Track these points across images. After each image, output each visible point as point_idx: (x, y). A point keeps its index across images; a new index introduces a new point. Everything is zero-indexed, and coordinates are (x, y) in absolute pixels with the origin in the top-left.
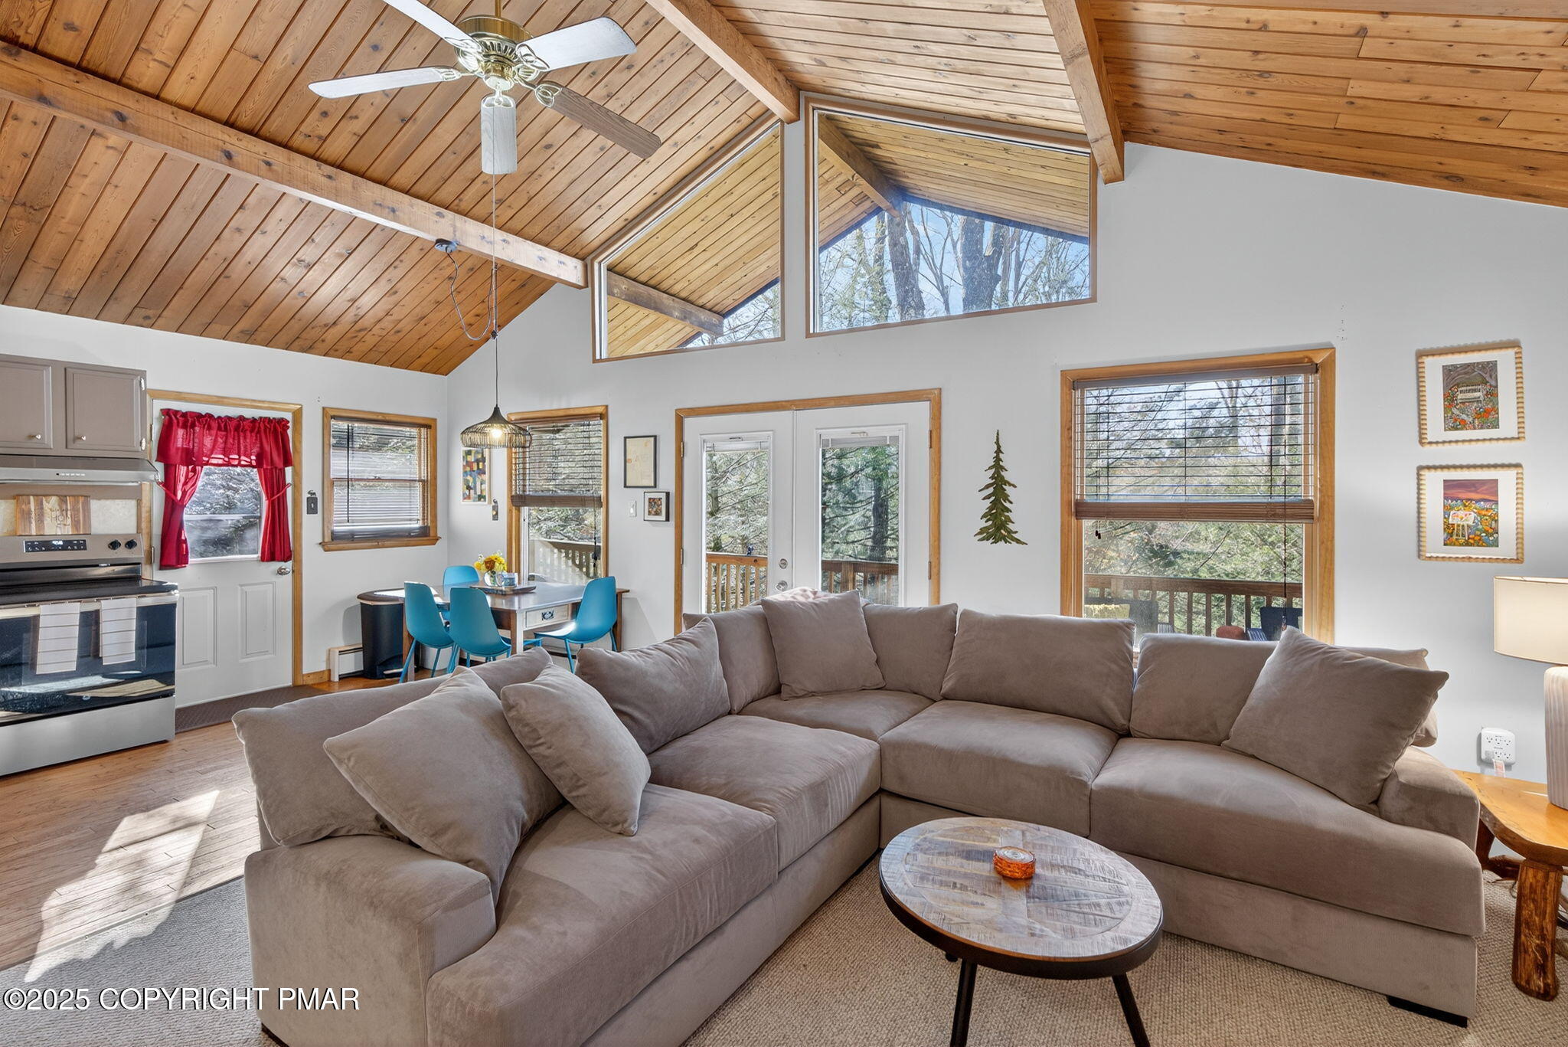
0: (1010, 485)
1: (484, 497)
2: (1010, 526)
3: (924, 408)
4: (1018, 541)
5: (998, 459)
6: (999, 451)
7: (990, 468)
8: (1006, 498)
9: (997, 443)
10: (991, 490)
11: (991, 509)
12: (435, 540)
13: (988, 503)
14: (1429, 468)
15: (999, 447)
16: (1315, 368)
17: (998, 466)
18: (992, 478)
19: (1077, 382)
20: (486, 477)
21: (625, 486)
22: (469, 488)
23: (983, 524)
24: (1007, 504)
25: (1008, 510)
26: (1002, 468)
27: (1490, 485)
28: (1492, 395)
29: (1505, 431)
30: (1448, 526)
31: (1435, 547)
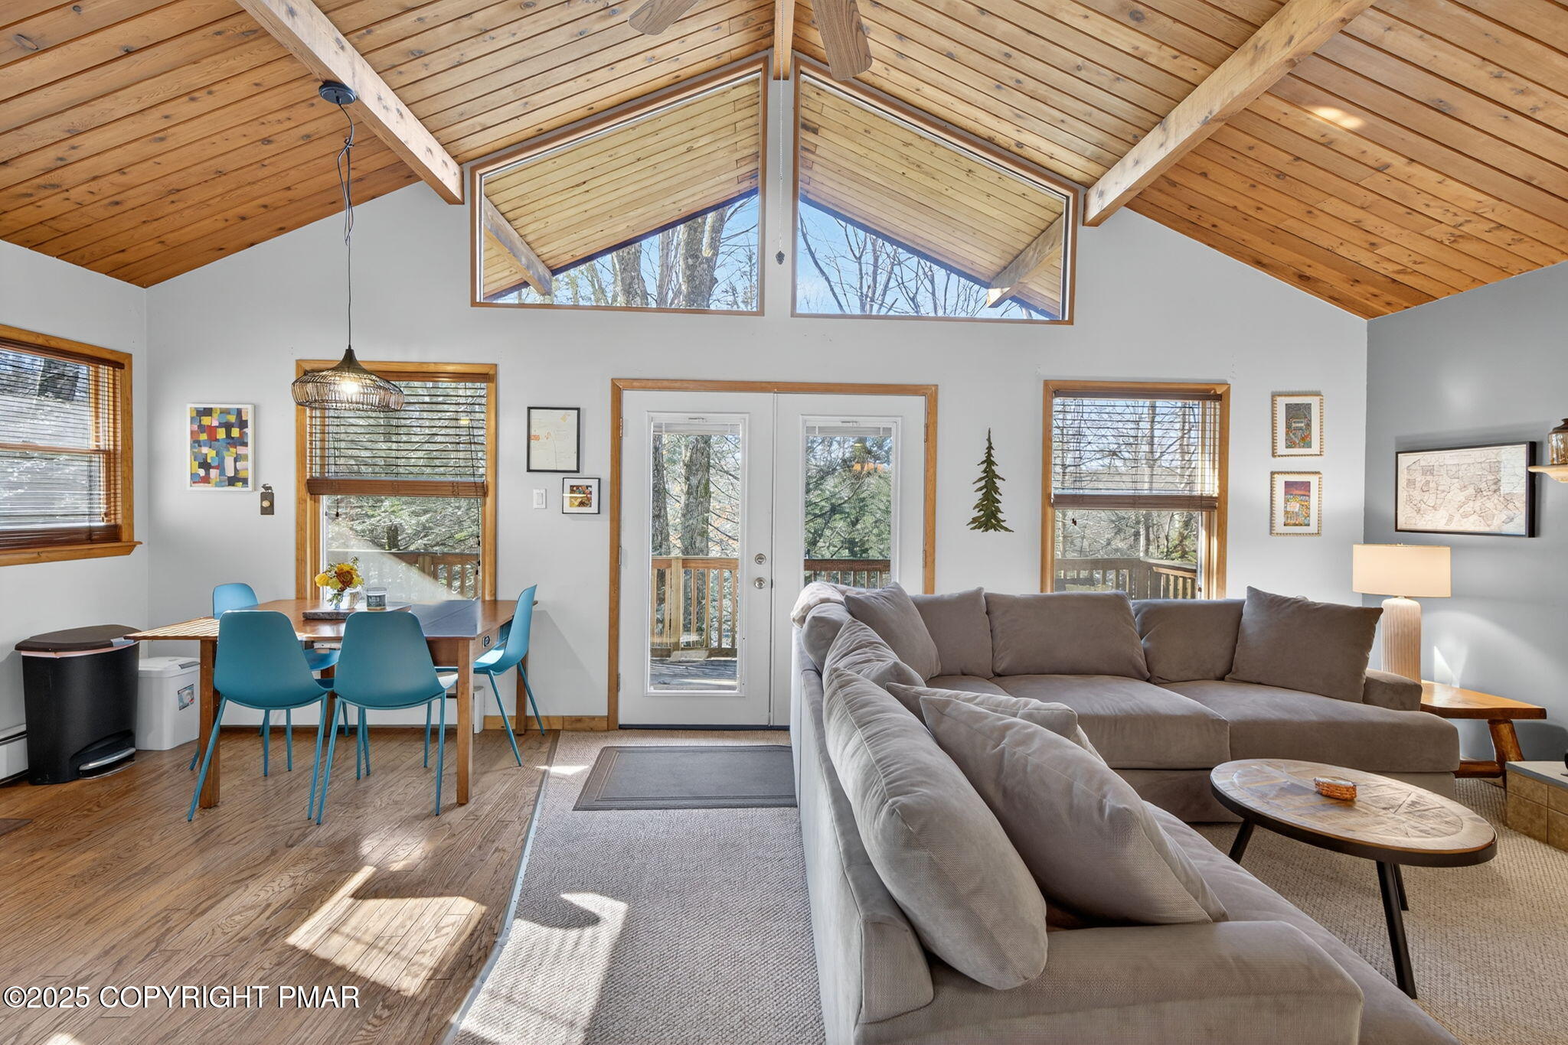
0: (1000, 478)
1: (245, 481)
2: (1000, 515)
3: (919, 402)
4: (1006, 529)
5: (989, 455)
6: (990, 448)
7: (982, 463)
8: (996, 490)
9: (989, 440)
10: (983, 483)
11: (983, 500)
12: (129, 548)
13: (980, 494)
14: (1278, 473)
15: (990, 443)
16: (1218, 398)
17: (989, 462)
18: (985, 471)
19: (1057, 389)
20: (249, 451)
21: (529, 470)
22: (205, 465)
23: (976, 514)
24: (997, 496)
25: (998, 501)
26: (993, 463)
27: (1306, 486)
28: (1309, 425)
29: (1315, 448)
30: (1286, 512)
31: (1279, 527)
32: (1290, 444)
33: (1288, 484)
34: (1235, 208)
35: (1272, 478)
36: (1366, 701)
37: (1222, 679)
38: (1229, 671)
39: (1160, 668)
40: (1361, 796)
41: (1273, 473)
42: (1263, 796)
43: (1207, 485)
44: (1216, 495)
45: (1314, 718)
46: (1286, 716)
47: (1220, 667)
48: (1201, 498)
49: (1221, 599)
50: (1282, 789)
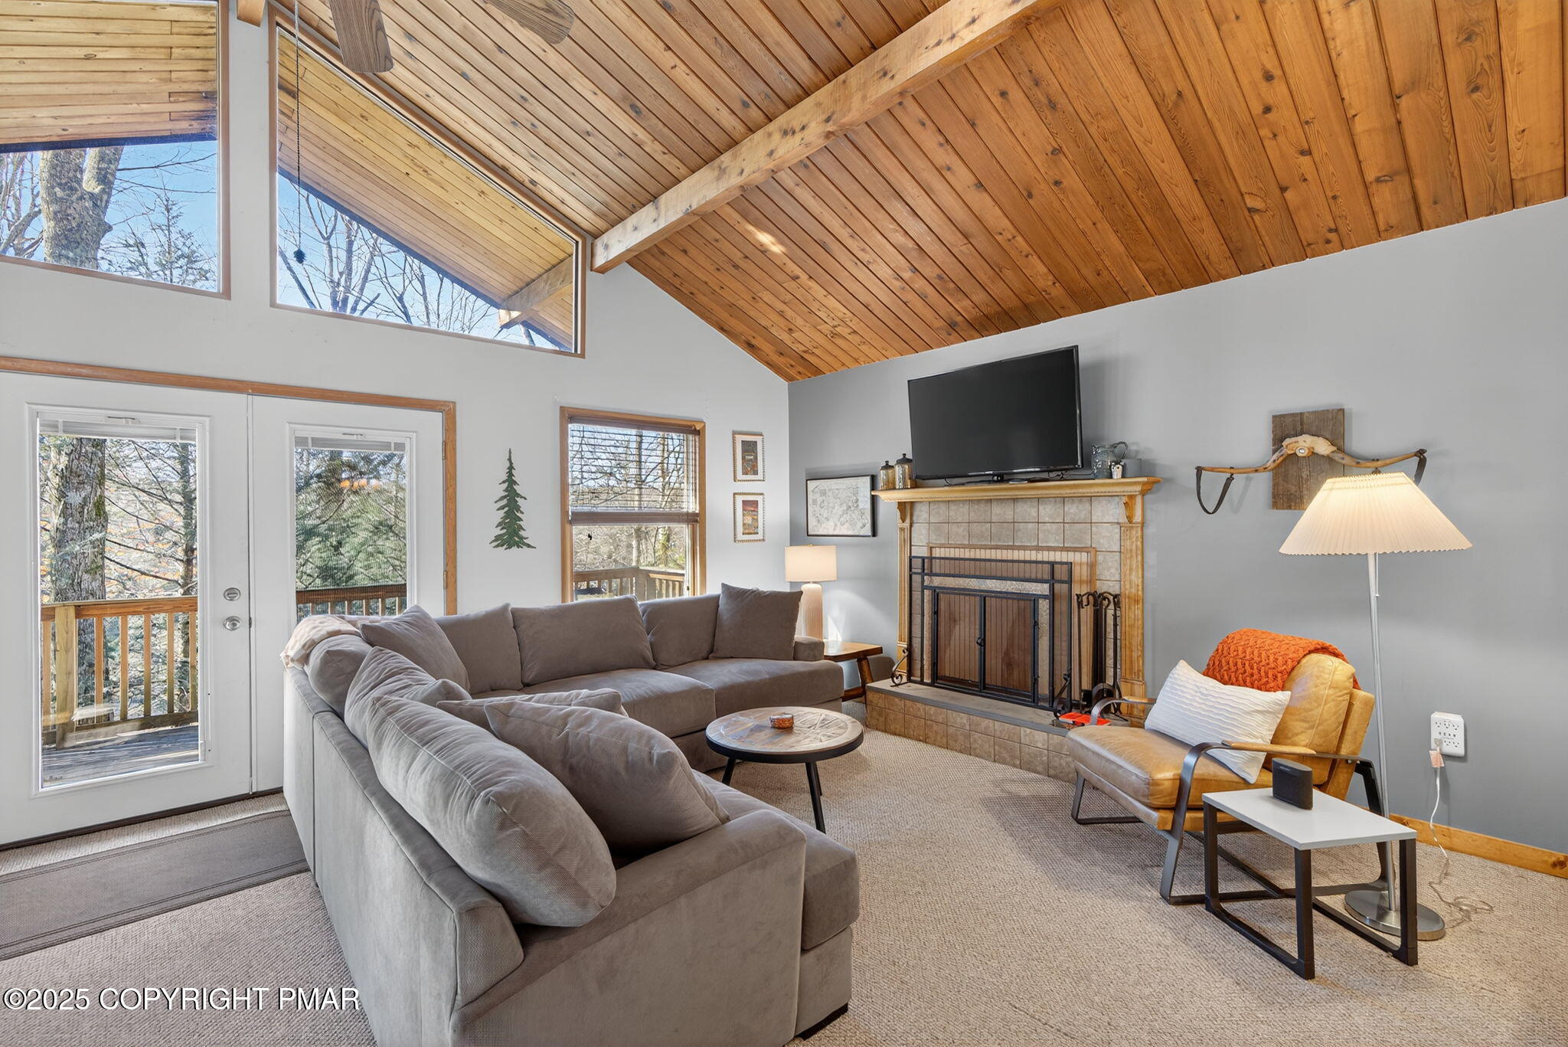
0: (522, 497)
2: (522, 533)
3: (437, 418)
4: (529, 546)
5: (510, 474)
6: (511, 468)
7: (504, 482)
8: (518, 509)
9: (510, 460)
10: (505, 502)
11: (505, 518)
13: (502, 513)
14: (738, 494)
15: (511, 463)
16: (697, 432)
17: (510, 481)
18: (506, 490)
19: (571, 416)
23: (498, 531)
24: (519, 514)
25: (521, 520)
26: (515, 483)
27: (756, 503)
28: (756, 458)
29: (760, 476)
30: (744, 524)
31: (740, 536)
32: (745, 473)
33: (744, 502)
34: (706, 283)
35: (734, 497)
36: (795, 659)
37: (707, 658)
38: (712, 651)
39: (664, 657)
40: (797, 723)
41: (735, 494)
42: (740, 739)
43: (690, 505)
44: (697, 511)
45: (767, 676)
46: (750, 678)
47: (706, 647)
48: (687, 514)
49: (704, 595)
50: (752, 730)
